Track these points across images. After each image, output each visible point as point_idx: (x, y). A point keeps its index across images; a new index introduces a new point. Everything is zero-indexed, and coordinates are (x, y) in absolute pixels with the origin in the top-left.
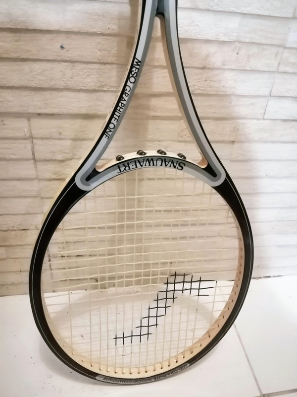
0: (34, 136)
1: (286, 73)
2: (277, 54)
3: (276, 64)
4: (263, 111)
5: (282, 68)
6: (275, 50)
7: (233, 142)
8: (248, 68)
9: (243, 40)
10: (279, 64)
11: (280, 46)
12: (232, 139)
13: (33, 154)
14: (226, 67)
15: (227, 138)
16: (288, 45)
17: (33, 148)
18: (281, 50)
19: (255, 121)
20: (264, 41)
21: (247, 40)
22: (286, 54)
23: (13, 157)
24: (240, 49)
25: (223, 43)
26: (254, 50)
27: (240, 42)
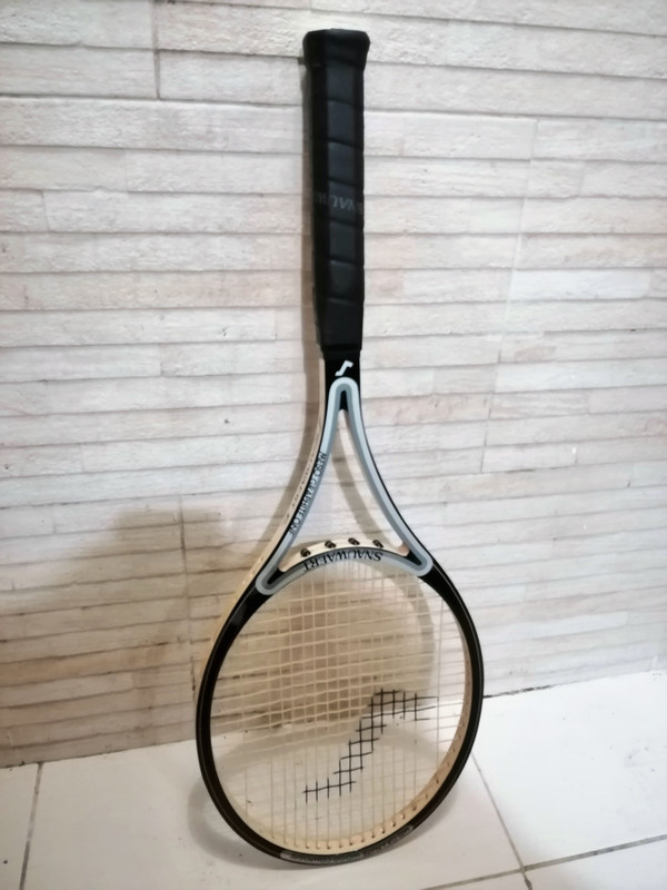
0: (185, 520)
1: (500, 419)
2: (485, 402)
3: (487, 411)
4: (479, 464)
5: (494, 415)
6: (482, 397)
7: (445, 503)
8: (452, 419)
9: (441, 392)
10: (490, 411)
11: (488, 393)
12: (443, 500)
13: (183, 542)
14: (424, 421)
15: (435, 499)
16: (497, 391)
17: (182, 534)
18: (489, 396)
19: (471, 476)
20: (467, 390)
21: (446, 392)
22: (497, 400)
23: (156, 548)
24: (438, 401)
25: (417, 398)
26: (457, 400)
27: (438, 394)
